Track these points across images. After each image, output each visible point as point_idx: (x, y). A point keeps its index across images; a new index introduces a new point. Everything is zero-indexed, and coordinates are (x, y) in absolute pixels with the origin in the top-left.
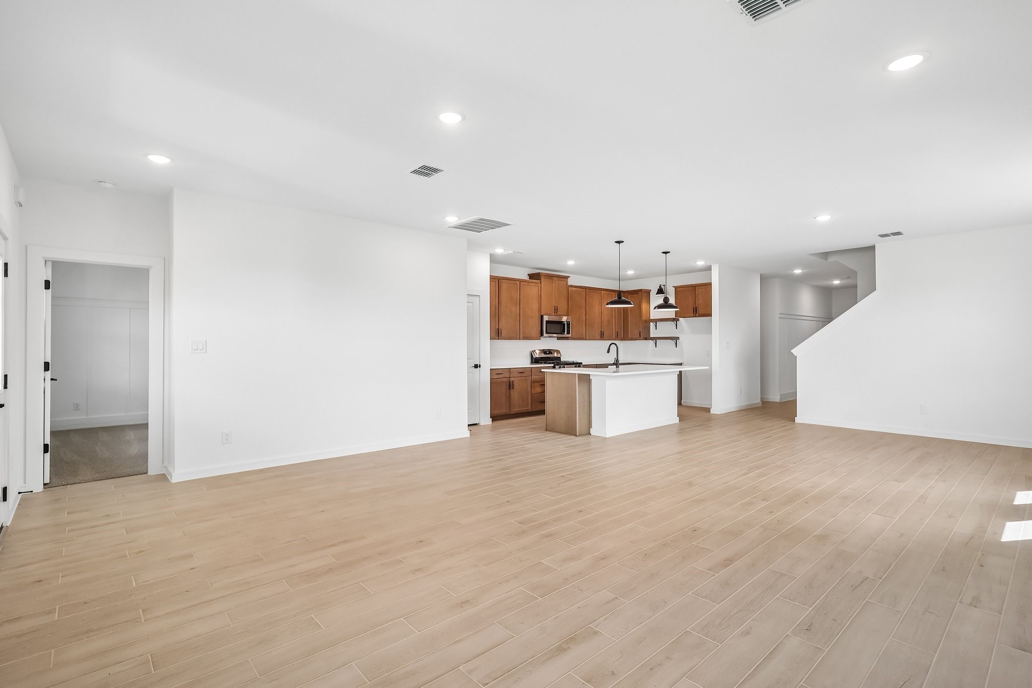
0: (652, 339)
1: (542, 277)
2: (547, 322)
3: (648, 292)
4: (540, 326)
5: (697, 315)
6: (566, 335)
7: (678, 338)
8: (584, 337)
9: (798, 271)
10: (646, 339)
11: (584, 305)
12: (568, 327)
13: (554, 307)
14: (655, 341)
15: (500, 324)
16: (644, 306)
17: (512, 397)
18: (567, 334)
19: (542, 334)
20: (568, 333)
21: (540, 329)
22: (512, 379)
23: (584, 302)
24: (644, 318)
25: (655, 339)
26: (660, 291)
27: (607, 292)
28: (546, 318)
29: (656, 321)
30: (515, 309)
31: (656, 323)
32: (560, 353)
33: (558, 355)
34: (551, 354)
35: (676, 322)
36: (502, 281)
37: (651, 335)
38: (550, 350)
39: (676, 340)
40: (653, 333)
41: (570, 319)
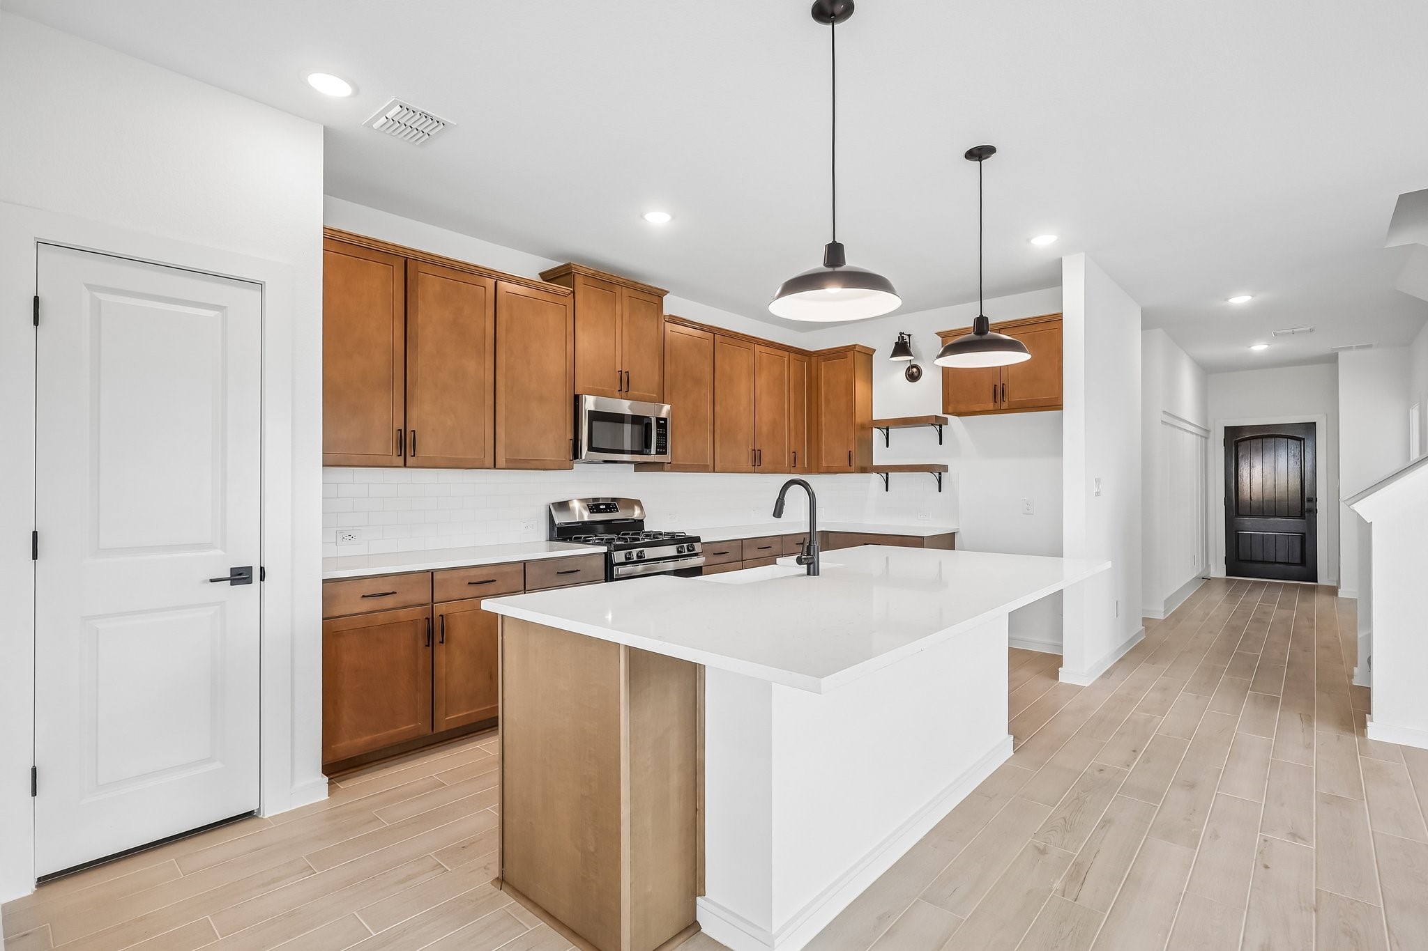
0: (878, 470)
1: (579, 280)
2: (595, 416)
3: (868, 354)
4: (570, 427)
5: (1004, 406)
6: (653, 457)
7: (945, 468)
8: (710, 462)
9: (1240, 300)
10: (864, 470)
11: (709, 378)
12: (662, 435)
13: (619, 374)
14: (884, 475)
15: (413, 414)
16: (860, 387)
17: (441, 671)
18: (657, 453)
19: (576, 454)
20: (662, 450)
21: (570, 436)
22: (440, 609)
23: (708, 369)
24: (859, 418)
25: (885, 470)
26: (902, 348)
27: (769, 350)
28: (589, 403)
29: (887, 426)
30: (476, 368)
31: (888, 430)
32: (642, 509)
33: (637, 514)
34: (612, 512)
35: (941, 426)
36: (423, 267)
37: (876, 462)
38: (614, 499)
39: (940, 474)
40: (880, 456)
41: (665, 410)
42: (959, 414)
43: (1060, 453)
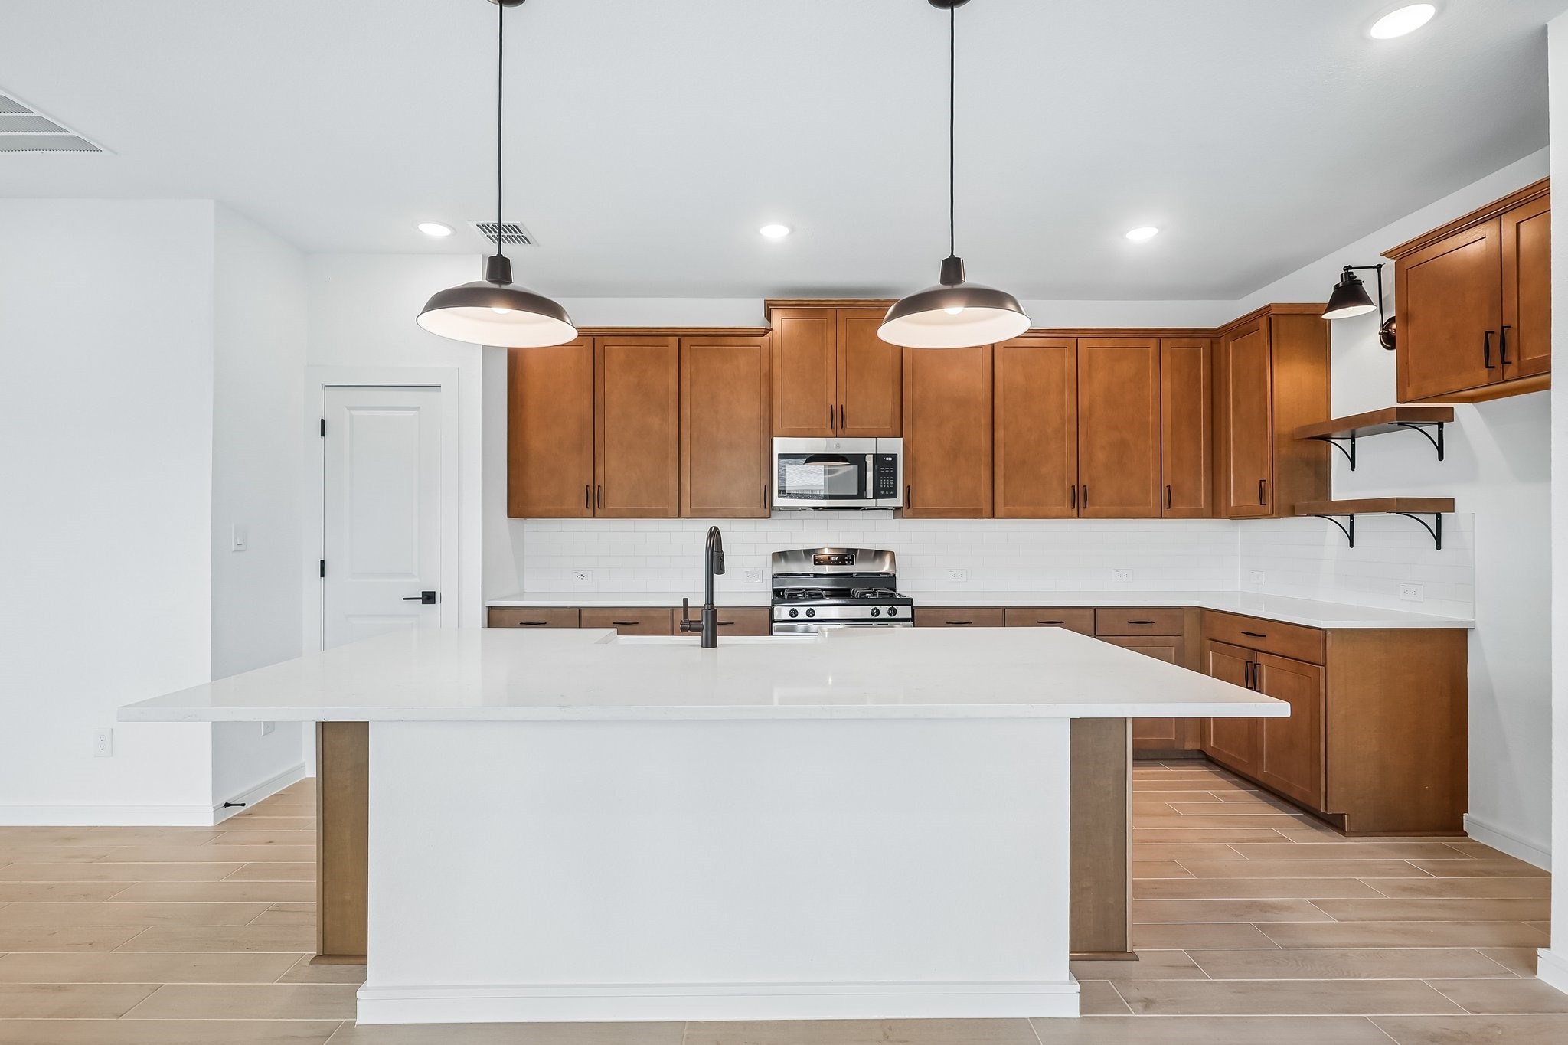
2: (783, 457)
4: (765, 473)
5: (1511, 372)
7: (1449, 504)
8: (983, 506)
10: (1293, 512)
11: (984, 396)
12: (889, 474)
13: (830, 409)
14: (1348, 520)
15: (600, 471)
18: (878, 496)
19: (770, 501)
20: (888, 492)
21: (765, 482)
24: (1288, 424)
25: (1355, 508)
26: (1349, 294)
29: (1351, 431)
30: (663, 425)
31: (1353, 440)
32: (893, 561)
33: (886, 567)
34: (845, 564)
35: (1441, 425)
36: (609, 341)
37: (1337, 495)
38: (849, 550)
39: (1439, 516)
40: (1343, 486)
41: (893, 446)
42: (1472, 400)
43: (1545, 472)
